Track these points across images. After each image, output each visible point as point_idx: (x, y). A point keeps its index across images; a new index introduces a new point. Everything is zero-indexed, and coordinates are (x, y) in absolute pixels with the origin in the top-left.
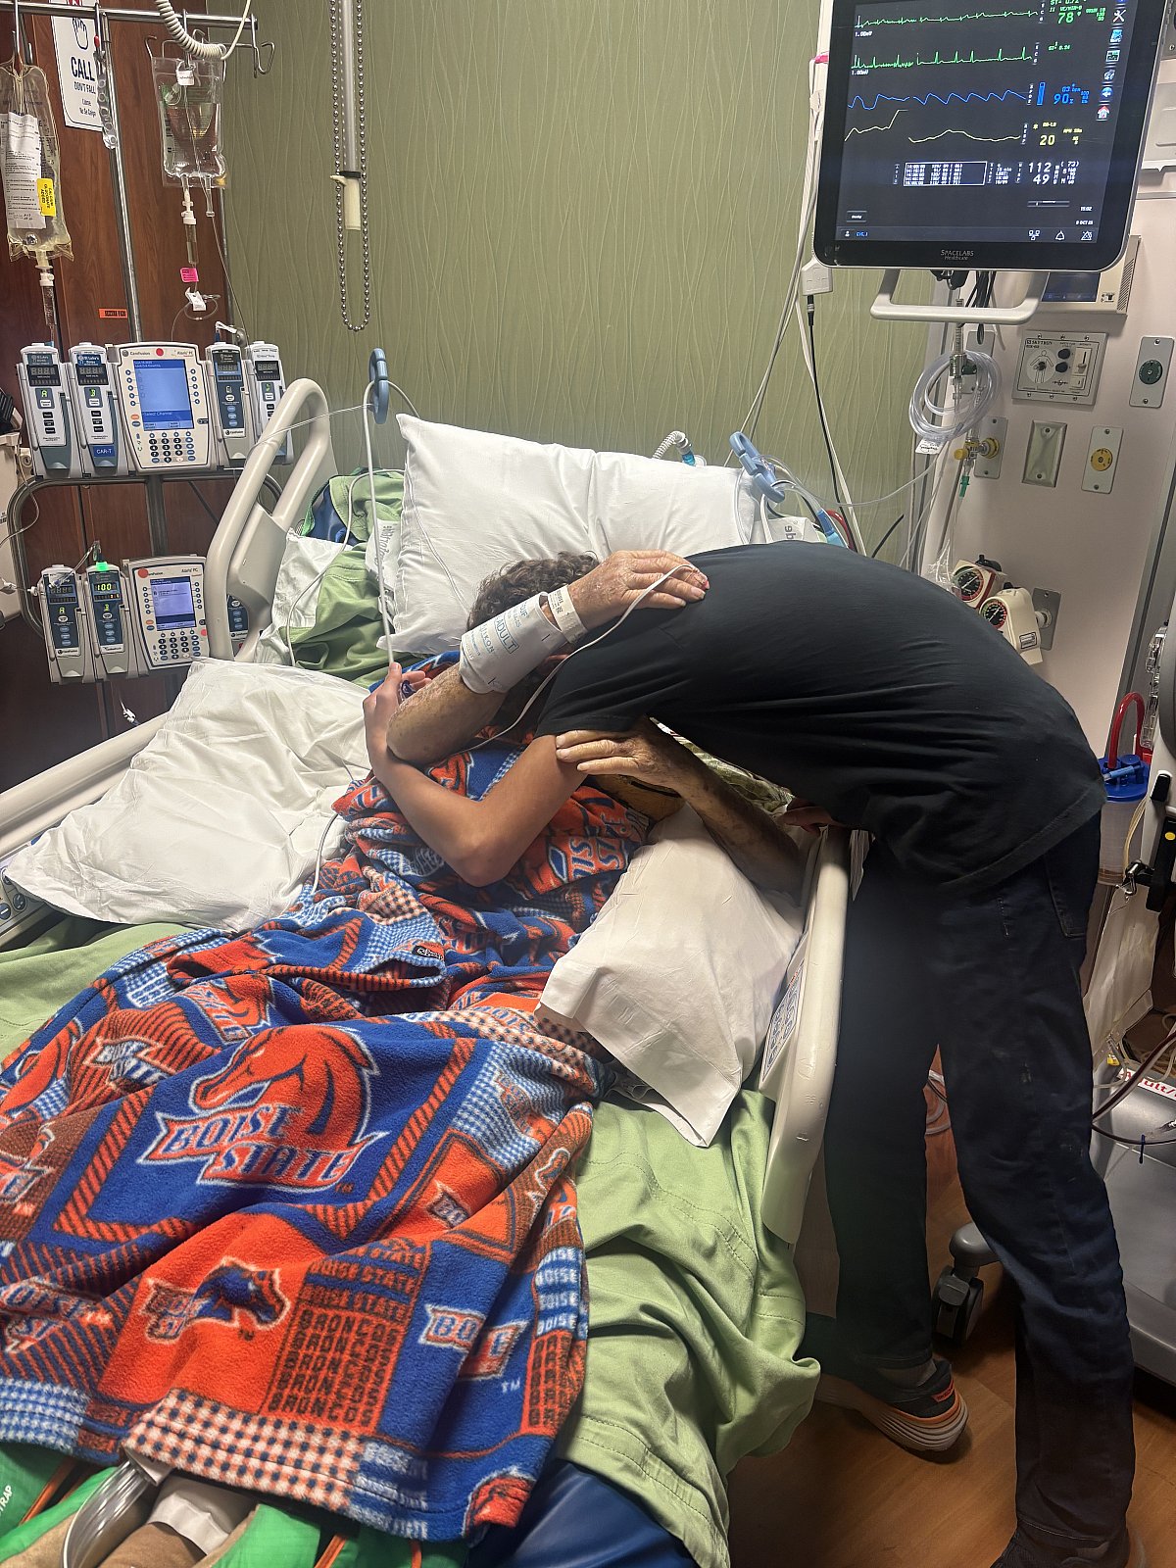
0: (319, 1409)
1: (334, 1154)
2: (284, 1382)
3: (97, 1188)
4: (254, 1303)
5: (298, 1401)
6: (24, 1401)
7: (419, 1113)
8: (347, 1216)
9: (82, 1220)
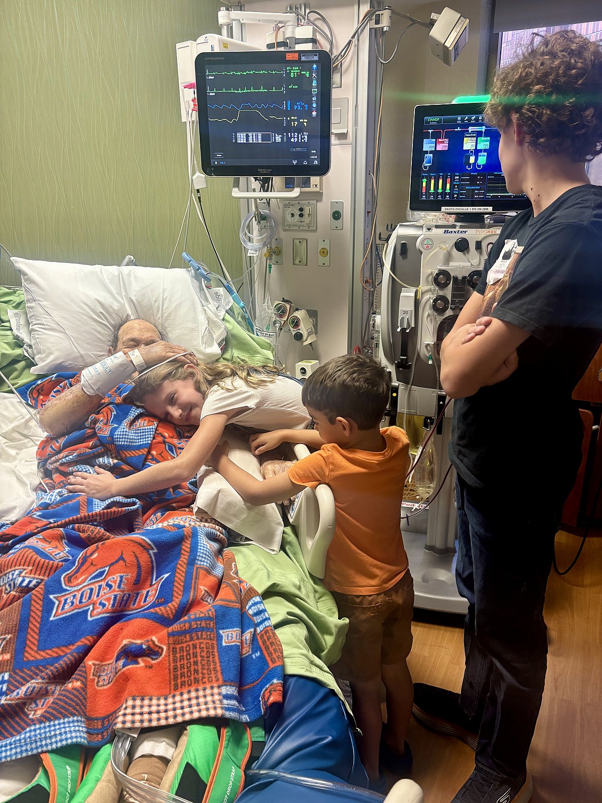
0: (197, 681)
1: (145, 592)
2: (176, 678)
3: (37, 637)
4: (148, 653)
5: (186, 682)
6: (59, 729)
7: (180, 562)
8: (171, 609)
9: (36, 652)
